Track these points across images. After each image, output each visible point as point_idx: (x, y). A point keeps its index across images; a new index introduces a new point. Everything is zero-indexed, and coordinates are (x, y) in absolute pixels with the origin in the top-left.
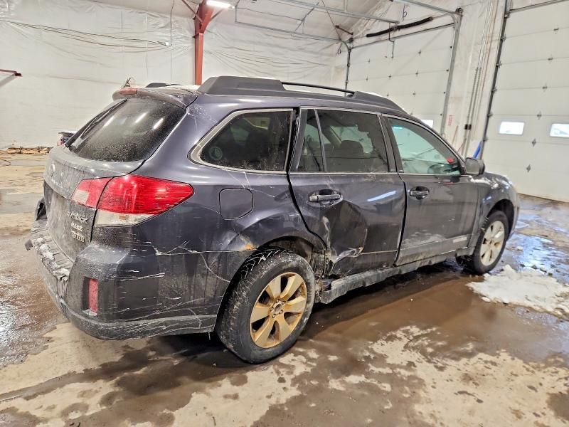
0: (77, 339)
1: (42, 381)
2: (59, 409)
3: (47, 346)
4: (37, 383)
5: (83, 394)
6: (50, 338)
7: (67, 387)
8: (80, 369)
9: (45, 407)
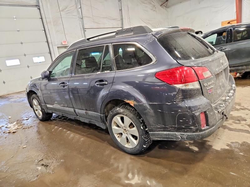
0: (217, 139)
1: (241, 133)
2: (240, 125)
3: (231, 143)
4: (242, 133)
5: (231, 124)
6: (227, 146)
7: (234, 128)
8: (226, 130)
9: (244, 127)
